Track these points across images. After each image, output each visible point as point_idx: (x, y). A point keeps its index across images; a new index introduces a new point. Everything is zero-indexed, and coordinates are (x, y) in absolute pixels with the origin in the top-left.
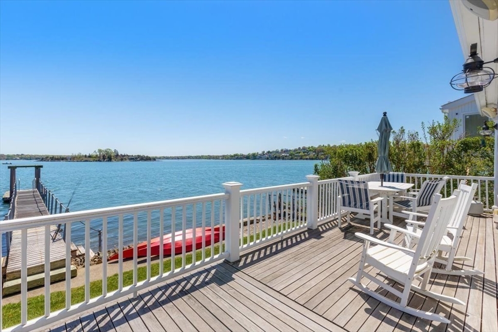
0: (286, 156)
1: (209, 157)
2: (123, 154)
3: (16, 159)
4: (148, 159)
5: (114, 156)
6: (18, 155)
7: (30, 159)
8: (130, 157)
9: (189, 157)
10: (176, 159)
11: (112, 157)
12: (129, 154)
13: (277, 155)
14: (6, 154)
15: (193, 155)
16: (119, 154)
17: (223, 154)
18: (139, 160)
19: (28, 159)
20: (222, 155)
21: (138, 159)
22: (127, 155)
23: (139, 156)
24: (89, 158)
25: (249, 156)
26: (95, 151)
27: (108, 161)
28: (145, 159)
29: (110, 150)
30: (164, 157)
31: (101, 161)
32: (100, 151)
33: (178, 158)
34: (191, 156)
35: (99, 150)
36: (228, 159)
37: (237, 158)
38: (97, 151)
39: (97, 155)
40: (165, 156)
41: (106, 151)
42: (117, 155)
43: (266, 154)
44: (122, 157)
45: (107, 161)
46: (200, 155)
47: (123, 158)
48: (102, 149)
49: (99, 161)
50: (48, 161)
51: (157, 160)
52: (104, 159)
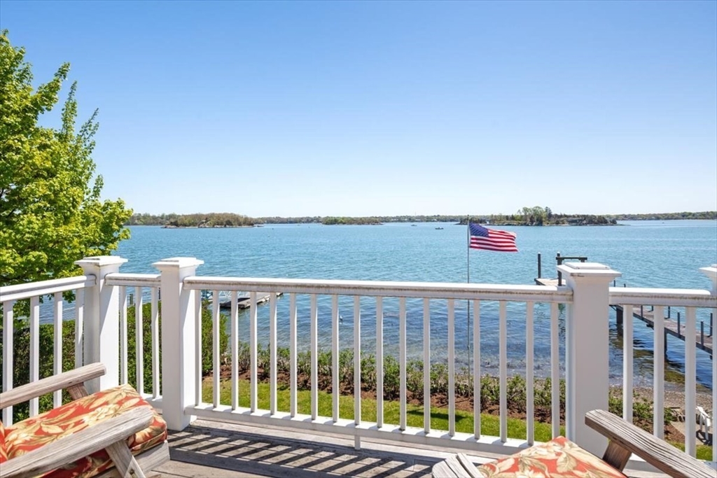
2: (559, 214)
4: (601, 221)
5: (545, 218)
8: (570, 219)
9: (685, 216)
11: (544, 219)
12: (567, 214)
15: (693, 212)
16: (553, 213)
18: (586, 224)
19: (443, 221)
21: (585, 222)
22: (565, 216)
23: (585, 217)
24: (512, 221)
26: (519, 211)
27: (538, 225)
28: (596, 221)
29: (539, 208)
30: (626, 216)
31: (528, 225)
32: (526, 210)
33: (657, 217)
34: (690, 214)
35: (524, 208)
38: (521, 210)
39: (522, 216)
40: (627, 213)
41: (534, 210)
42: (550, 216)
44: (557, 219)
45: (536, 225)
47: (559, 220)
48: (528, 207)
49: (525, 224)
51: (618, 222)
52: (532, 222)
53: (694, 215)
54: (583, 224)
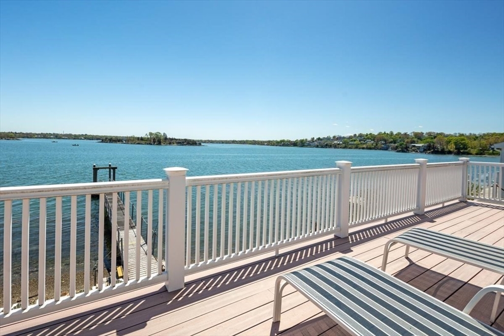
0: (339, 144)
1: (254, 143)
2: (171, 137)
3: (81, 139)
4: (193, 143)
5: (163, 140)
6: (82, 135)
7: (92, 139)
8: (178, 141)
9: (234, 142)
10: (220, 143)
12: (176, 138)
13: (329, 142)
14: (73, 134)
16: (168, 137)
17: (269, 140)
18: (186, 145)
19: (90, 139)
20: (267, 140)
21: (185, 143)
22: (175, 139)
23: (185, 140)
24: (141, 141)
25: (297, 143)
26: (146, 134)
27: (158, 144)
28: (191, 143)
29: (159, 133)
30: (209, 141)
31: (151, 144)
32: (151, 134)
34: (235, 141)
36: (273, 145)
37: (284, 145)
38: (148, 134)
39: (148, 138)
41: (156, 135)
42: (166, 139)
43: (316, 141)
44: (170, 141)
45: (156, 144)
46: (245, 140)
48: (153, 132)
49: (150, 144)
50: (107, 142)
51: (202, 144)
52: (154, 142)
53: (237, 141)
54: (184, 145)
